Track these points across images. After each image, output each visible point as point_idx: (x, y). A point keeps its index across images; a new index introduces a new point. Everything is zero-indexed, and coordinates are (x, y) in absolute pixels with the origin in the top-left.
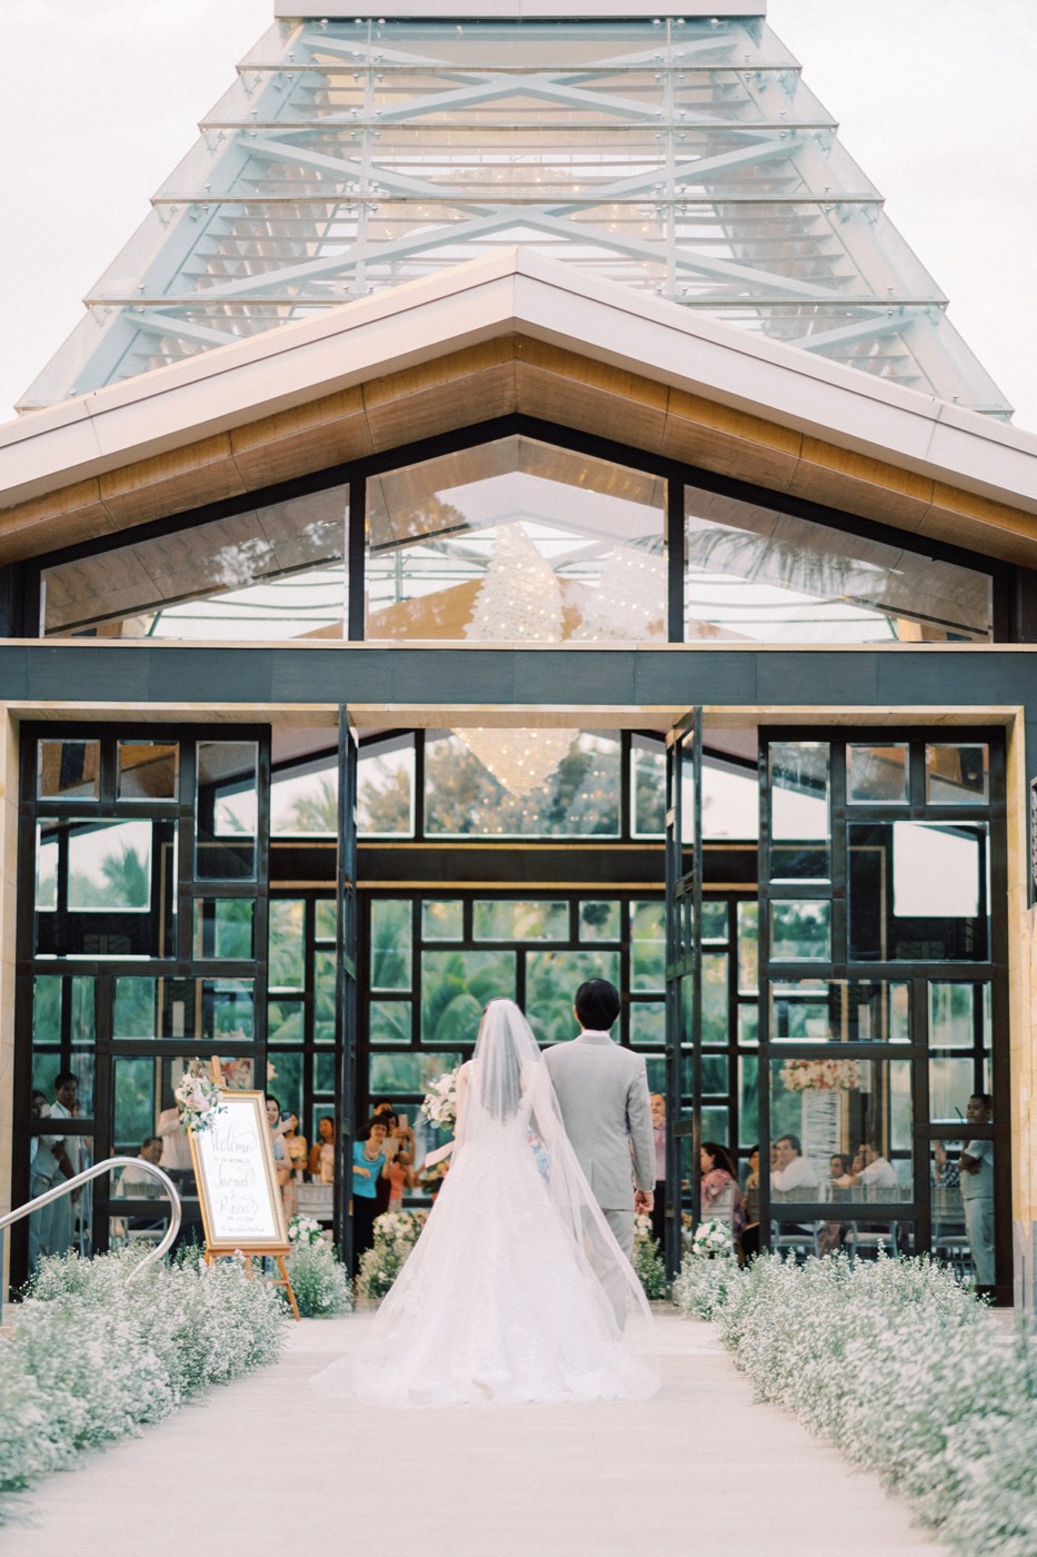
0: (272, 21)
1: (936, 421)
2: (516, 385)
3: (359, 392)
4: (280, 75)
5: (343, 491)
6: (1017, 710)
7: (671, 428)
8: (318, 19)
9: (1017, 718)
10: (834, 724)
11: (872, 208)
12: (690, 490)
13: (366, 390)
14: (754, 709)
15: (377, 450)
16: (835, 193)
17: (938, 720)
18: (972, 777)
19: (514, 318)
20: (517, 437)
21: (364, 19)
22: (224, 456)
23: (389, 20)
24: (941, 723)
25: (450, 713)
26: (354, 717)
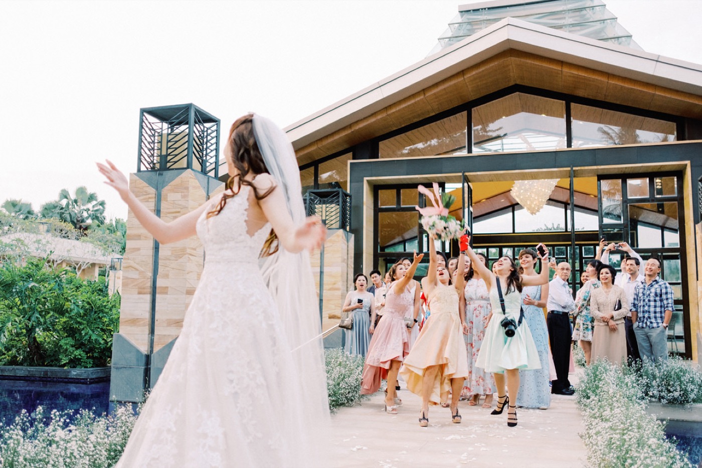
0: (458, 12)
1: (657, 61)
2: (514, 70)
3: (462, 73)
4: (460, 25)
5: (465, 113)
6: (688, 162)
7: (564, 78)
8: (470, 11)
9: (688, 165)
10: (622, 173)
11: (628, 39)
12: (573, 105)
13: (464, 72)
14: (595, 167)
15: (474, 98)
16: (616, 36)
17: (660, 168)
18: (660, 210)
19: (508, 39)
20: (518, 93)
21: (482, 9)
22: (422, 97)
23: (489, 8)
24: (659, 170)
25: (497, 174)
26: (469, 178)
